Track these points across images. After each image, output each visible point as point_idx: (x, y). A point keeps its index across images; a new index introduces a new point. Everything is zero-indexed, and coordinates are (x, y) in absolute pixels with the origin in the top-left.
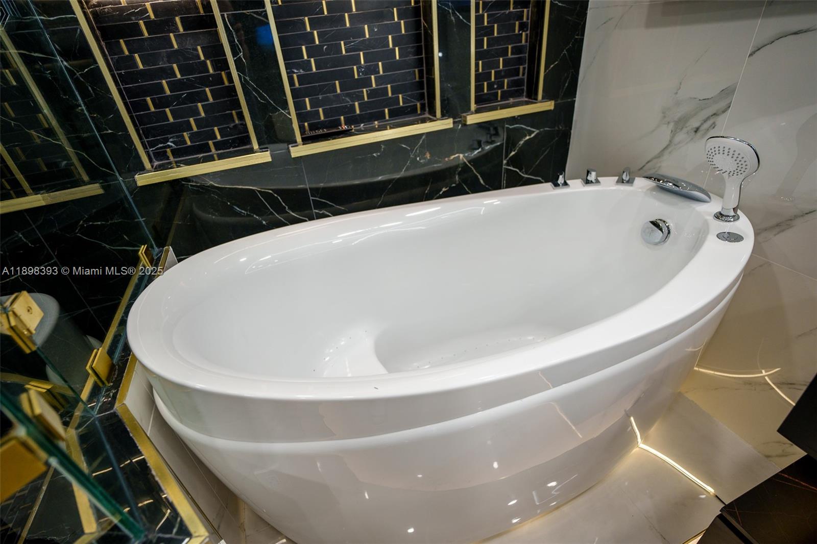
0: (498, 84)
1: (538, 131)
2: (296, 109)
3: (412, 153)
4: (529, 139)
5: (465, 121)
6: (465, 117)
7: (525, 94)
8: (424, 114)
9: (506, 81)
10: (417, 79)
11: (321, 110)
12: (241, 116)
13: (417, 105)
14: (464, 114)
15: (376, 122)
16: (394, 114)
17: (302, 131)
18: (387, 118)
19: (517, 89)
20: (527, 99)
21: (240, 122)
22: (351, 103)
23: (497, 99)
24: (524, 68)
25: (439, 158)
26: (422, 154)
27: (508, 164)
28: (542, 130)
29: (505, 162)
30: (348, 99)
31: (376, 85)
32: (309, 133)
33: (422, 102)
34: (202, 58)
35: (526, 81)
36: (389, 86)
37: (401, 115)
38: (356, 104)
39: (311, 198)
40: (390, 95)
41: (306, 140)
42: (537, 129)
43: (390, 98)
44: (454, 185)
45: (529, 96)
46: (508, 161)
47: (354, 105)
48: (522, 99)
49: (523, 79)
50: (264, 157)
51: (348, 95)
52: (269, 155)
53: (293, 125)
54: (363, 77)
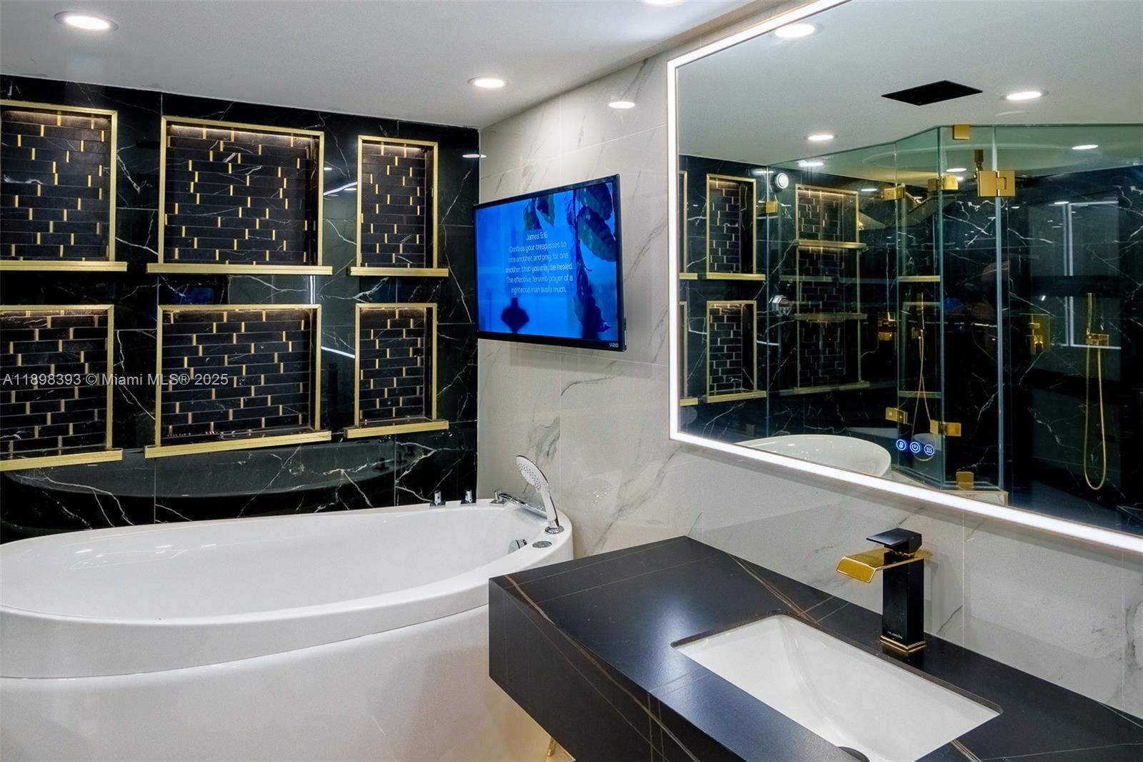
0: (391, 400)
1: (435, 451)
2: (163, 410)
3: (284, 463)
4: (425, 458)
5: (346, 435)
6: (346, 431)
7: (424, 412)
8: (306, 425)
9: (401, 398)
10: (301, 392)
11: (190, 414)
12: (103, 415)
13: (298, 416)
14: (346, 428)
15: (250, 430)
16: (269, 423)
17: (165, 433)
18: (263, 426)
19: (415, 408)
20: (425, 417)
21: (100, 420)
22: (225, 410)
23: (392, 415)
24: (421, 389)
25: (316, 471)
26: (295, 466)
27: (400, 484)
28: (440, 449)
29: (396, 481)
30: (222, 406)
31: (255, 395)
32: (171, 436)
33: (305, 413)
34: (82, 361)
35: (424, 399)
36: (269, 396)
37: (278, 424)
38: (231, 411)
39: (155, 505)
40: (269, 405)
41: (165, 442)
42: (434, 449)
43: (269, 407)
44: (332, 504)
45: (427, 415)
46: (400, 481)
47: (228, 412)
48: (421, 418)
49: (421, 398)
50: (116, 455)
51: (223, 402)
52: (121, 454)
53: (155, 427)
54: (243, 386)
